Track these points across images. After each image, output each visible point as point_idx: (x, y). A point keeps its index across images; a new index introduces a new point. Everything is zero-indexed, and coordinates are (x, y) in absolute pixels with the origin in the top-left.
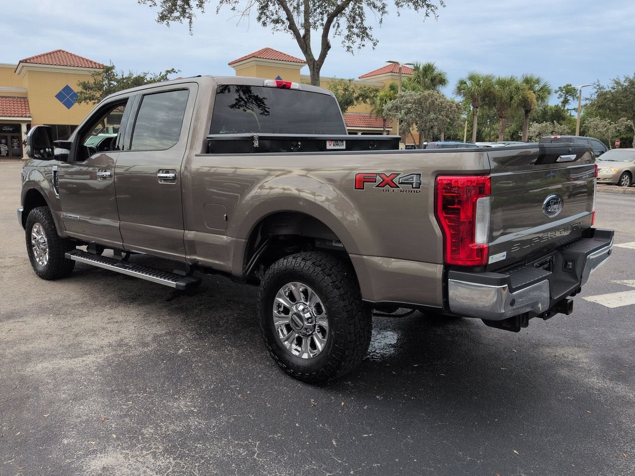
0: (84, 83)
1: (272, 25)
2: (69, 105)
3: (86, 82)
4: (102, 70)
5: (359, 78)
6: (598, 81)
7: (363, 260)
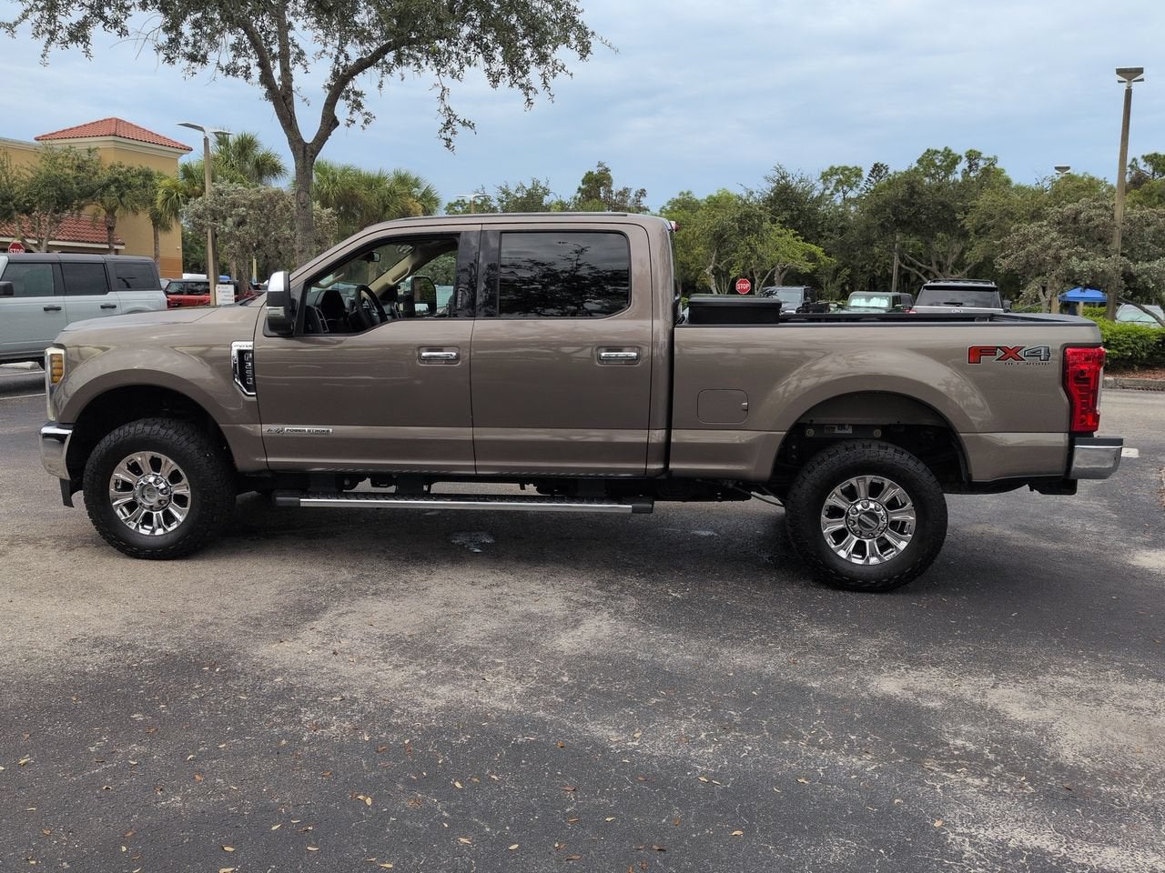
1: (185, 63)
5: (37, 139)
6: (483, 188)
7: (979, 439)
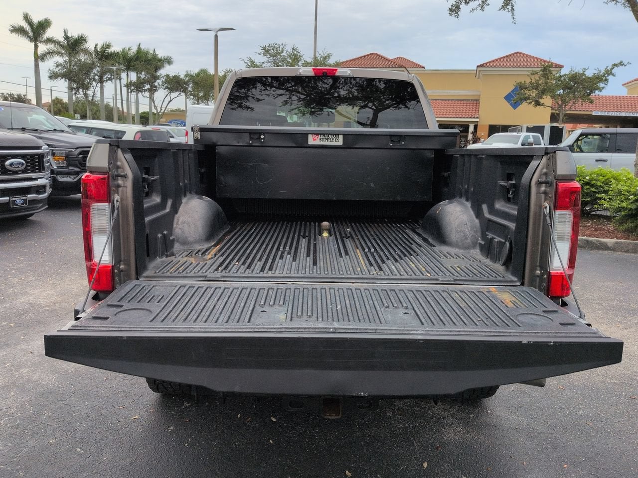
0: (521, 83)
2: (515, 105)
3: (523, 82)
4: (540, 69)
